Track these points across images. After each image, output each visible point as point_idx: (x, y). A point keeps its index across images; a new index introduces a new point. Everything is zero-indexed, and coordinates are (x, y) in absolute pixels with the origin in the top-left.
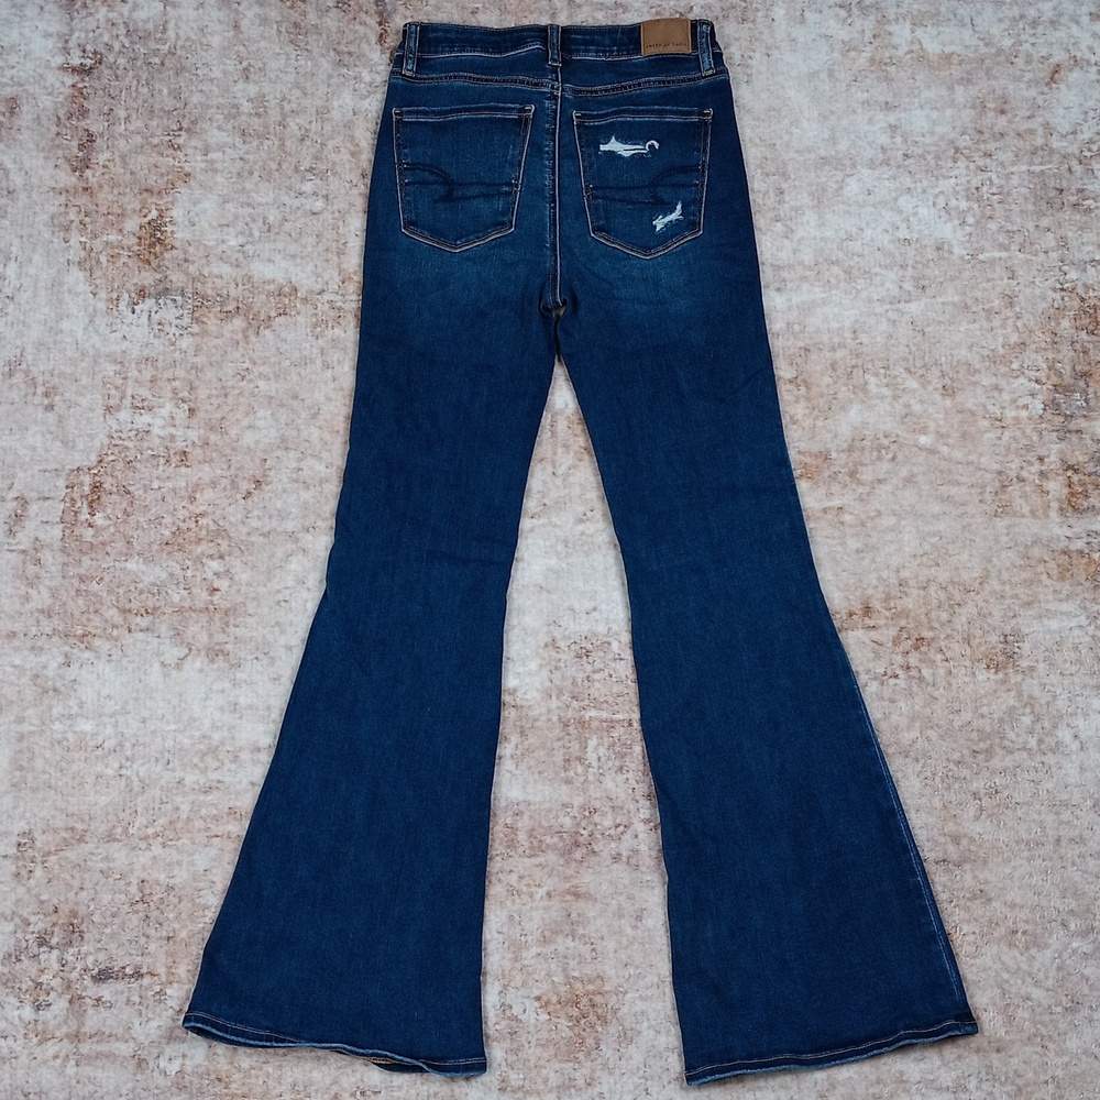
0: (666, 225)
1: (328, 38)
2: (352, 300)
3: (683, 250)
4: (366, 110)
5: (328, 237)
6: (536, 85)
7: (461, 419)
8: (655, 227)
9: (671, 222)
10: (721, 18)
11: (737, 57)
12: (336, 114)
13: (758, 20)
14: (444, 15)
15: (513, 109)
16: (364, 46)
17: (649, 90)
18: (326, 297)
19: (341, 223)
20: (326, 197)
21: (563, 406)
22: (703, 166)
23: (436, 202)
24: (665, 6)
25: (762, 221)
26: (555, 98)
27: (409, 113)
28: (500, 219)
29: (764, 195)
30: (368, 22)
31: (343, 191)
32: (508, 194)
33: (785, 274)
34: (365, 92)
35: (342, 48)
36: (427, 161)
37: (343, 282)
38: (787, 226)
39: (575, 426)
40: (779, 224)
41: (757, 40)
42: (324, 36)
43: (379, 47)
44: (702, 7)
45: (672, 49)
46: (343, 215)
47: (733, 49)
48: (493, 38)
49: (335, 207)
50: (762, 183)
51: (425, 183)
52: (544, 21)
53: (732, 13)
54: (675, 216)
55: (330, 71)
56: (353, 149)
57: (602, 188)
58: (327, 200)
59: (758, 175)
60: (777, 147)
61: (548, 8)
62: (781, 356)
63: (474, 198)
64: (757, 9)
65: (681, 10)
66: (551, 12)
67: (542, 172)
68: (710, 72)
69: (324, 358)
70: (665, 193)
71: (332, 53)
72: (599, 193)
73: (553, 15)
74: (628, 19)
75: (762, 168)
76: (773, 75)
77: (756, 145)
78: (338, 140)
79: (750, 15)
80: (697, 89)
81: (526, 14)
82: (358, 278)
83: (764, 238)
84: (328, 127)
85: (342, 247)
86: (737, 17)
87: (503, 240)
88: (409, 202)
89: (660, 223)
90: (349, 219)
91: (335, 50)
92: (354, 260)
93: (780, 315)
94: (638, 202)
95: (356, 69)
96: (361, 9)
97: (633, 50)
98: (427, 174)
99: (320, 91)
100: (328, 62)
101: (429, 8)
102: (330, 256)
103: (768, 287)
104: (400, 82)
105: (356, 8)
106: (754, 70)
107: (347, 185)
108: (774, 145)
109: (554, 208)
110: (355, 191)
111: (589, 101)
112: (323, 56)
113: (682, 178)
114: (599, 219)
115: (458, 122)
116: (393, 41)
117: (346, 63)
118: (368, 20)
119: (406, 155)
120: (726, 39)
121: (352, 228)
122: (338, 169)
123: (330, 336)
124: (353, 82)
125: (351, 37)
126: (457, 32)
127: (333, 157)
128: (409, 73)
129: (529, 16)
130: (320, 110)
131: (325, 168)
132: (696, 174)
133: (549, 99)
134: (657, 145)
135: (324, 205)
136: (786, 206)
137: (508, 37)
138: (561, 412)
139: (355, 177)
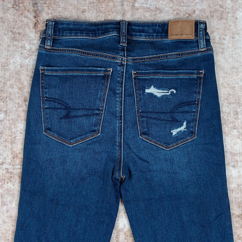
0: (178, 133)
1: (8, 25)
2: (17, 169)
3: (186, 146)
4: (27, 64)
5: (6, 133)
6: (113, 58)
7: (71, 236)
8: (172, 133)
9: (180, 131)
10: (209, 17)
11: (217, 38)
12: (12, 67)
13: (229, 18)
14: (68, 13)
15: (101, 70)
16: (27, 29)
17: (172, 60)
18: (5, 166)
19: (13, 126)
20: (6, 112)
21: (123, 227)
22: (198, 102)
23: (61, 118)
24: (181, 10)
25: (227, 129)
26: (123, 65)
27: (48, 70)
28: (94, 128)
29: (228, 114)
30: (29, 16)
31: (14, 109)
32: (97, 114)
33: (237, 158)
34: (26, 55)
35: (15, 30)
36: (57, 97)
37: (14, 158)
38: (239, 132)
39: (129, 238)
40: (235, 131)
41: (228, 29)
42: (6, 24)
43: (34, 30)
44: (200, 11)
45: (184, 37)
46: (14, 122)
47: (215, 34)
48: (93, 28)
49: (10, 117)
50: (227, 108)
51: (55, 109)
52: (119, 18)
53: (216, 14)
54: (182, 128)
55: (9, 43)
56: (20, 86)
57: (146, 112)
58: (6, 113)
59: (225, 104)
60: (236, 88)
61: (121, 10)
62: (234, 202)
63: (80, 116)
64: (228, 13)
65: (189, 12)
66: (123, 12)
67: (115, 104)
68: (204, 49)
69: (3, 200)
70: (178, 117)
71: (10, 33)
72: (144, 115)
73: (124, 14)
74: (162, 17)
75: (227, 100)
76: (235, 49)
77: (225, 87)
78: (12, 81)
79: (225, 15)
80: (196, 58)
81: (110, 13)
82: (21, 156)
83: (227, 138)
84: (8, 74)
85: (13, 139)
86: (218, 16)
87: (95, 140)
88: (47, 118)
89: (174, 132)
90: (17, 124)
91: (11, 31)
92: (19, 147)
93: (234, 180)
94: (164, 120)
95: (23, 42)
96: (25, 9)
97: (164, 36)
98: (56, 104)
99: (4, 54)
100: (8, 38)
101: (60, 9)
102: (7, 144)
103: (228, 165)
104: (44, 52)
105: (23, 8)
106: (226, 46)
107: (17, 105)
108: (234, 87)
109: (121, 123)
110: (21, 109)
111: (140, 64)
112: (6, 35)
113: (187, 108)
114: (144, 128)
115: (73, 76)
116: (41, 27)
117: (17, 39)
118: (29, 15)
119: (46, 92)
120: (212, 29)
121: (19, 129)
122: (12, 97)
123: (6, 188)
124: (20, 49)
125: (20, 24)
126: (74, 25)
127: (10, 90)
128: (48, 47)
129: (112, 14)
130: (4, 65)
131: (6, 96)
132: (194, 106)
133: (120, 66)
134: (175, 92)
135: (4, 116)
136: (239, 121)
137: (100, 27)
138: (122, 230)
139: (21, 101)
